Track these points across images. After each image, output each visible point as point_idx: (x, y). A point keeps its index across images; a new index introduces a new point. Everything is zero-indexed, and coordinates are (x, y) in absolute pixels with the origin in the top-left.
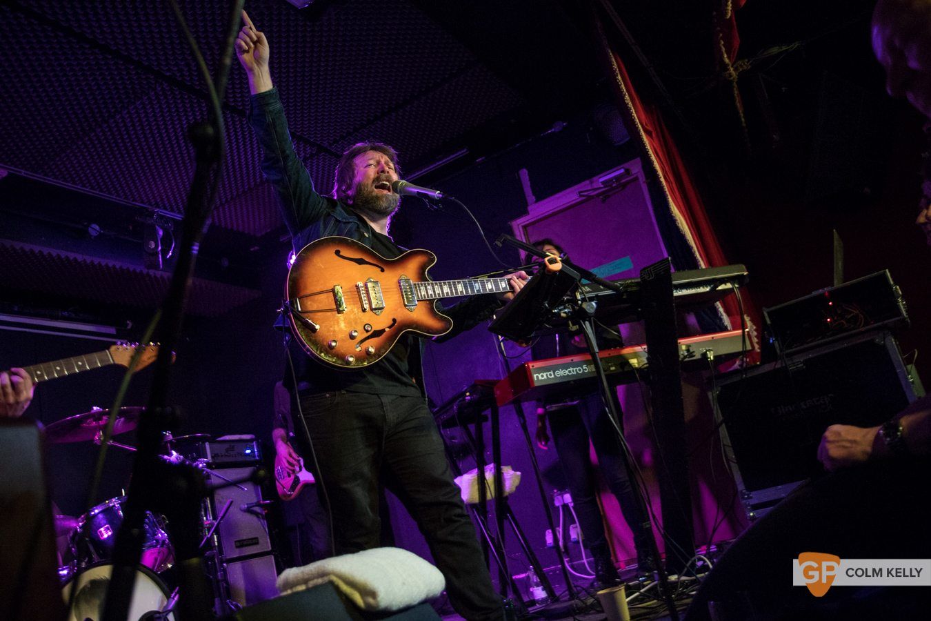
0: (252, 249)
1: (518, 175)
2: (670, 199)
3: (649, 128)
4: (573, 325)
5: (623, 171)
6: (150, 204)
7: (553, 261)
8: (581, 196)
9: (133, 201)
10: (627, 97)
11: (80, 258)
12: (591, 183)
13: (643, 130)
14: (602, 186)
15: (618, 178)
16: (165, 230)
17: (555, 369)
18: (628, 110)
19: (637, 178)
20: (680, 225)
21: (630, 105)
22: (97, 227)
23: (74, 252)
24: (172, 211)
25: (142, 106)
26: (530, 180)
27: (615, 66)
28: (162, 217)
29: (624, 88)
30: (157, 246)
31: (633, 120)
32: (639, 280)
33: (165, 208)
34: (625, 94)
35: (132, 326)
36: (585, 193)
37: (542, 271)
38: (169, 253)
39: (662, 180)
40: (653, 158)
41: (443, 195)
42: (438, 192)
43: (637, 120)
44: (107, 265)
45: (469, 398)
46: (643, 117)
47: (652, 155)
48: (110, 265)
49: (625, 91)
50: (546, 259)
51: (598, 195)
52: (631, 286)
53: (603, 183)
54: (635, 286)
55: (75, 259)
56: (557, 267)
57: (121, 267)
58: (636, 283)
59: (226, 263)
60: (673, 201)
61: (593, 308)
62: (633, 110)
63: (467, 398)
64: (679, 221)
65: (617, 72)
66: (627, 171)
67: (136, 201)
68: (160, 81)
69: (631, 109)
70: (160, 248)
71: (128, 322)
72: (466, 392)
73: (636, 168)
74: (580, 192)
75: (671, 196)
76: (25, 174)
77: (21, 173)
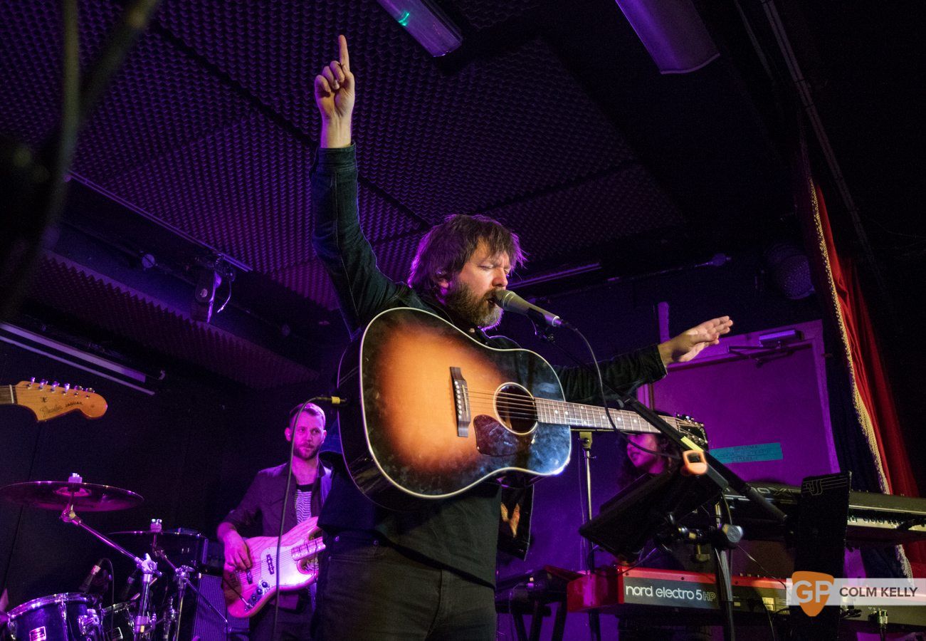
0: (321, 323)
1: (657, 308)
2: (856, 386)
3: (843, 287)
4: (703, 552)
5: (792, 332)
6: (216, 246)
7: (695, 459)
8: (731, 352)
9: (198, 238)
10: (823, 242)
11: (124, 289)
12: (748, 338)
13: (837, 289)
14: (762, 346)
15: (784, 341)
16: (224, 280)
17: (656, 584)
18: (822, 259)
19: (810, 346)
20: (863, 423)
21: (825, 254)
22: (153, 259)
23: (121, 282)
24: (239, 259)
25: (221, 137)
26: (669, 317)
27: (815, 201)
28: (225, 263)
29: (821, 231)
30: (209, 296)
31: (826, 274)
32: (799, 491)
33: (232, 255)
34: (821, 239)
35: (165, 377)
36: (737, 350)
37: (676, 468)
38: (221, 307)
39: (850, 358)
40: (843, 328)
41: (562, 322)
42: (558, 317)
43: (831, 276)
44: (151, 304)
45: (532, 585)
46: (839, 273)
47: (843, 324)
48: (156, 305)
49: (822, 234)
50: (686, 454)
51: (754, 356)
52: (787, 498)
53: (763, 342)
54: (791, 498)
55: (118, 289)
56: (700, 468)
57: (166, 310)
58: (795, 494)
59: (286, 331)
60: (859, 389)
61: (737, 535)
62: (828, 261)
63: (529, 584)
64: (862, 417)
65: (817, 209)
66: (799, 334)
67: (202, 240)
68: (256, 110)
69: (825, 259)
70: (212, 299)
71: (162, 372)
72: (529, 576)
73: (813, 333)
74: (731, 348)
75: (857, 382)
76: (88, 183)
77: (84, 181)
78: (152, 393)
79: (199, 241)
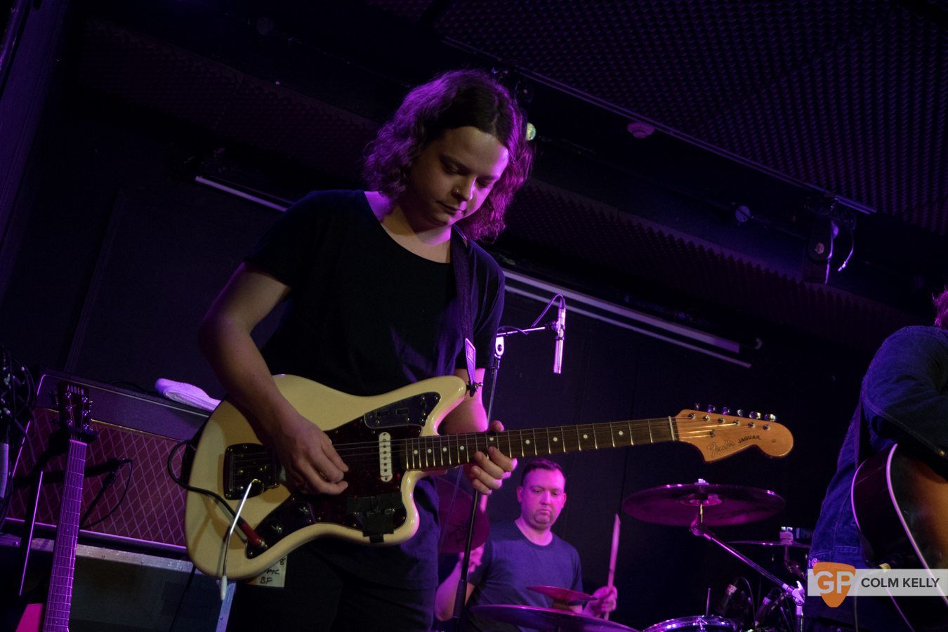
6: (829, 188)
9: (805, 181)
11: (717, 249)
16: (842, 228)
22: (748, 211)
23: (713, 242)
24: (859, 200)
28: (842, 208)
30: (827, 252)
33: (850, 197)
38: (842, 264)
67: (811, 183)
70: (831, 255)
71: (758, 341)
76: (674, 133)
77: (670, 131)
78: (748, 365)
79: (807, 184)
